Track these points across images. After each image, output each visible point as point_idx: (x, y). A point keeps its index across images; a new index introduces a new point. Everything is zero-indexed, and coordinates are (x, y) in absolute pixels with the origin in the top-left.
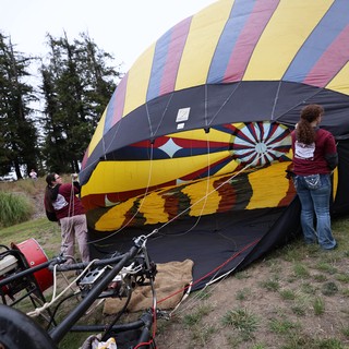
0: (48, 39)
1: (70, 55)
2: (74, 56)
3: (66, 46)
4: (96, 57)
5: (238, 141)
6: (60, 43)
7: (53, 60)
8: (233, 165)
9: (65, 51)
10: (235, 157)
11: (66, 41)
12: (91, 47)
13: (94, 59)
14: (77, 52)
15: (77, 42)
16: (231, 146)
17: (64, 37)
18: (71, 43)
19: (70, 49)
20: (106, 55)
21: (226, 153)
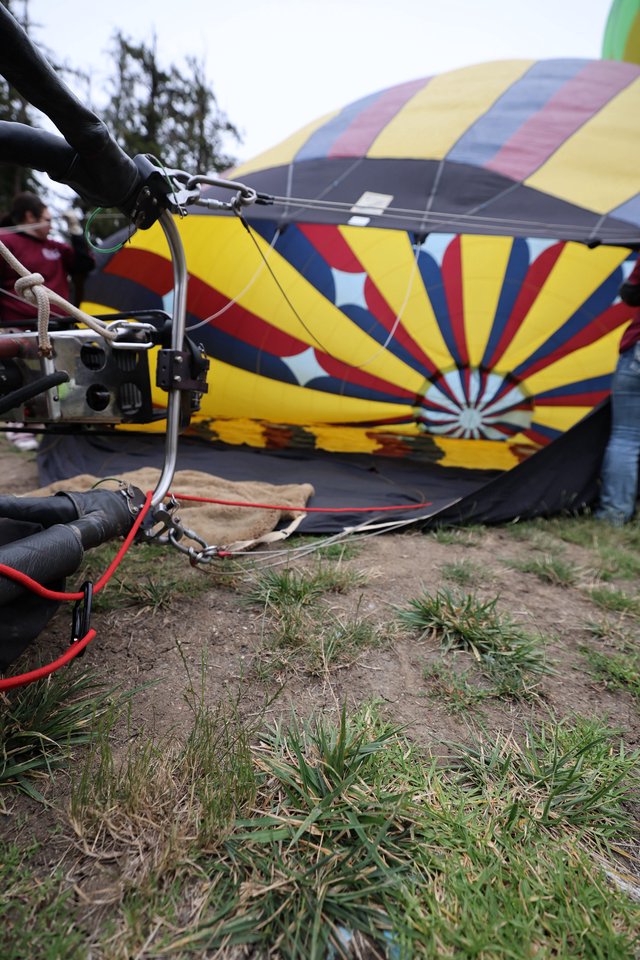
0: (115, 46)
1: (155, 93)
2: (164, 98)
3: (150, 67)
4: (208, 122)
5: (433, 394)
6: (138, 54)
7: (116, 101)
8: (411, 428)
9: (146, 78)
10: (419, 420)
11: (152, 58)
12: (202, 96)
13: (201, 127)
14: (172, 93)
15: (176, 73)
16: (419, 400)
17: (149, 45)
18: (163, 66)
19: (158, 79)
20: (229, 127)
21: (405, 410)
